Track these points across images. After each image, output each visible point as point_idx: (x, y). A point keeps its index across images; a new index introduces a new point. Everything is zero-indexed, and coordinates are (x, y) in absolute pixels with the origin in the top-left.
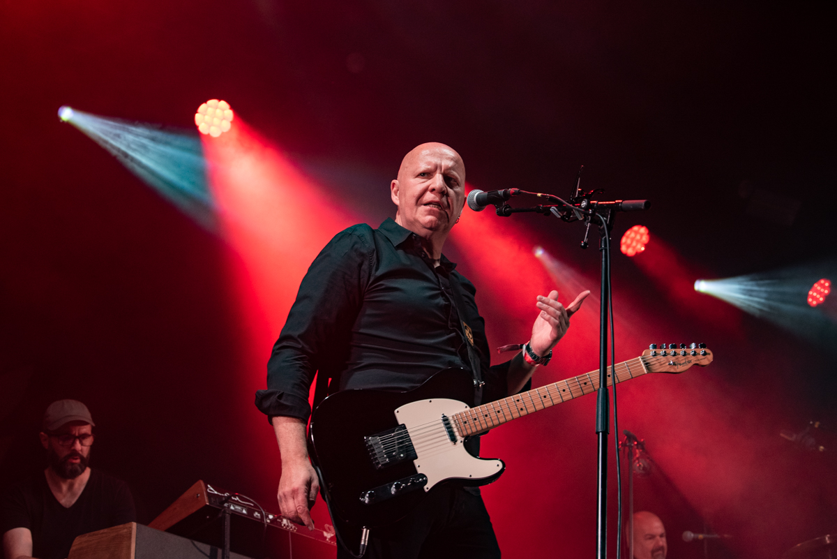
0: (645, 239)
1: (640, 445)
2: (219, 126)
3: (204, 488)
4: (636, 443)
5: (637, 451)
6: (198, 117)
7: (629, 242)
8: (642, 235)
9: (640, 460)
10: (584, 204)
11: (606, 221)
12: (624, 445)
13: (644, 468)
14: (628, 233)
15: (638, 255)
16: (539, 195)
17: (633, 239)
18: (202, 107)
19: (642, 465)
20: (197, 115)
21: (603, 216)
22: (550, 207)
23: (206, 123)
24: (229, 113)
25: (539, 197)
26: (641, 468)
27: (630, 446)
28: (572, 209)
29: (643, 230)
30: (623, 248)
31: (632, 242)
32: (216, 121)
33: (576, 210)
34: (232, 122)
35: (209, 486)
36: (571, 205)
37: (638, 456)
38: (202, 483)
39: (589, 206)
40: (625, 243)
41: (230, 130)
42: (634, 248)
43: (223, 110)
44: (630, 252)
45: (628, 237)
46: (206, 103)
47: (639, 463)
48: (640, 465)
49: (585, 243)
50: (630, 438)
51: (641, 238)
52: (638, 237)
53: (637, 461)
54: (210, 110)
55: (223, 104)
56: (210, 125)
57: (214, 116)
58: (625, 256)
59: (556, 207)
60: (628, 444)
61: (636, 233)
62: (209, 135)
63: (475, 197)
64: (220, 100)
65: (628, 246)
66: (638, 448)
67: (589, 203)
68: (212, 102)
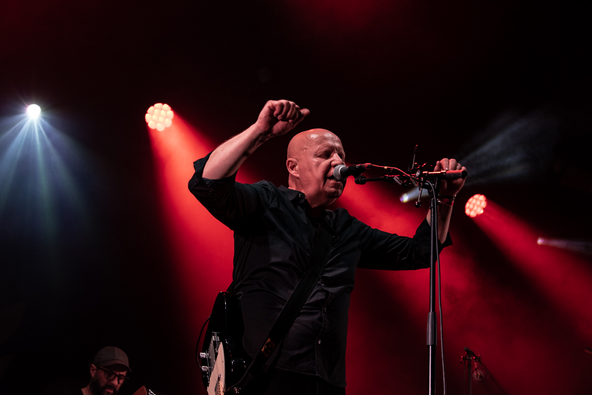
0: (484, 204)
1: (478, 359)
2: (163, 123)
3: (146, 392)
4: (474, 358)
5: (475, 363)
6: (147, 116)
7: (471, 206)
8: (481, 201)
9: (478, 370)
10: (418, 174)
11: (434, 187)
12: (465, 359)
13: (481, 377)
14: (471, 200)
15: (478, 216)
16: (386, 167)
17: (474, 205)
18: (151, 109)
19: (479, 374)
20: (147, 115)
21: (432, 183)
22: (394, 177)
23: (153, 120)
24: (171, 113)
25: (385, 169)
26: (479, 377)
27: (469, 359)
28: (409, 178)
29: (482, 198)
30: (467, 212)
31: (474, 207)
32: (161, 119)
33: (413, 178)
34: (172, 120)
35: (150, 390)
36: (409, 175)
37: (476, 367)
38: (145, 388)
39: (422, 175)
40: (469, 207)
41: (171, 126)
42: (475, 211)
43: (166, 111)
44: (473, 214)
45: (470, 203)
46: (153, 105)
47: (476, 372)
48: (477, 374)
49: (418, 203)
50: (470, 353)
51: (481, 203)
52: (478, 203)
53: (475, 372)
54: (156, 111)
55: (166, 106)
56: (156, 122)
57: (159, 115)
58: (468, 217)
59: (398, 177)
60: (468, 358)
61: (477, 199)
62: (156, 129)
63: (339, 170)
64: (163, 103)
65: (471, 210)
66: (476, 361)
67: (421, 173)
68: (158, 105)
